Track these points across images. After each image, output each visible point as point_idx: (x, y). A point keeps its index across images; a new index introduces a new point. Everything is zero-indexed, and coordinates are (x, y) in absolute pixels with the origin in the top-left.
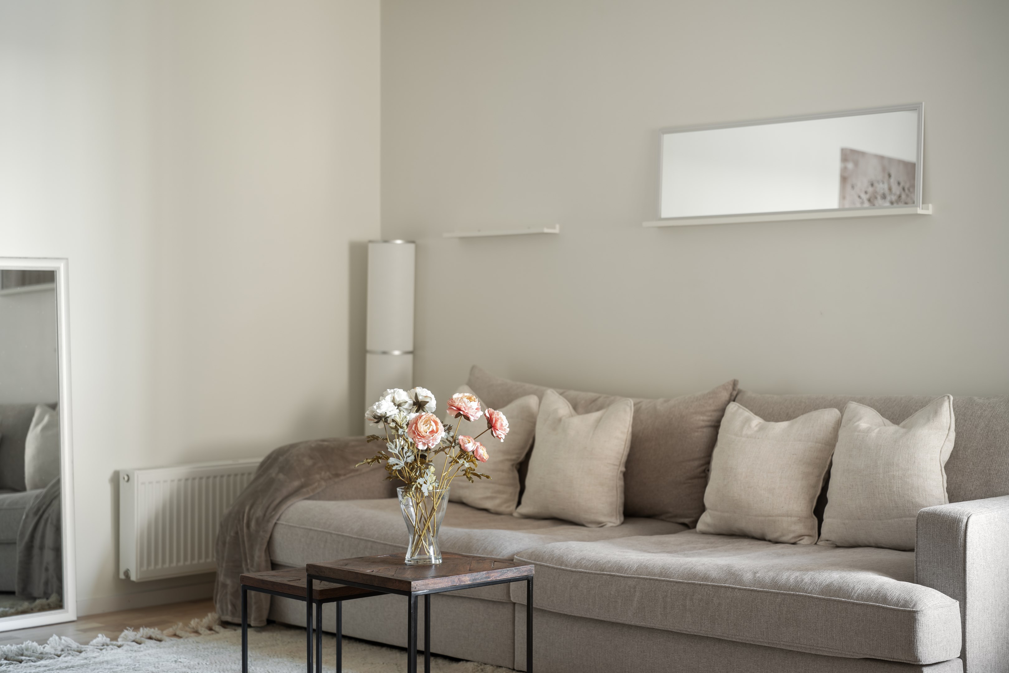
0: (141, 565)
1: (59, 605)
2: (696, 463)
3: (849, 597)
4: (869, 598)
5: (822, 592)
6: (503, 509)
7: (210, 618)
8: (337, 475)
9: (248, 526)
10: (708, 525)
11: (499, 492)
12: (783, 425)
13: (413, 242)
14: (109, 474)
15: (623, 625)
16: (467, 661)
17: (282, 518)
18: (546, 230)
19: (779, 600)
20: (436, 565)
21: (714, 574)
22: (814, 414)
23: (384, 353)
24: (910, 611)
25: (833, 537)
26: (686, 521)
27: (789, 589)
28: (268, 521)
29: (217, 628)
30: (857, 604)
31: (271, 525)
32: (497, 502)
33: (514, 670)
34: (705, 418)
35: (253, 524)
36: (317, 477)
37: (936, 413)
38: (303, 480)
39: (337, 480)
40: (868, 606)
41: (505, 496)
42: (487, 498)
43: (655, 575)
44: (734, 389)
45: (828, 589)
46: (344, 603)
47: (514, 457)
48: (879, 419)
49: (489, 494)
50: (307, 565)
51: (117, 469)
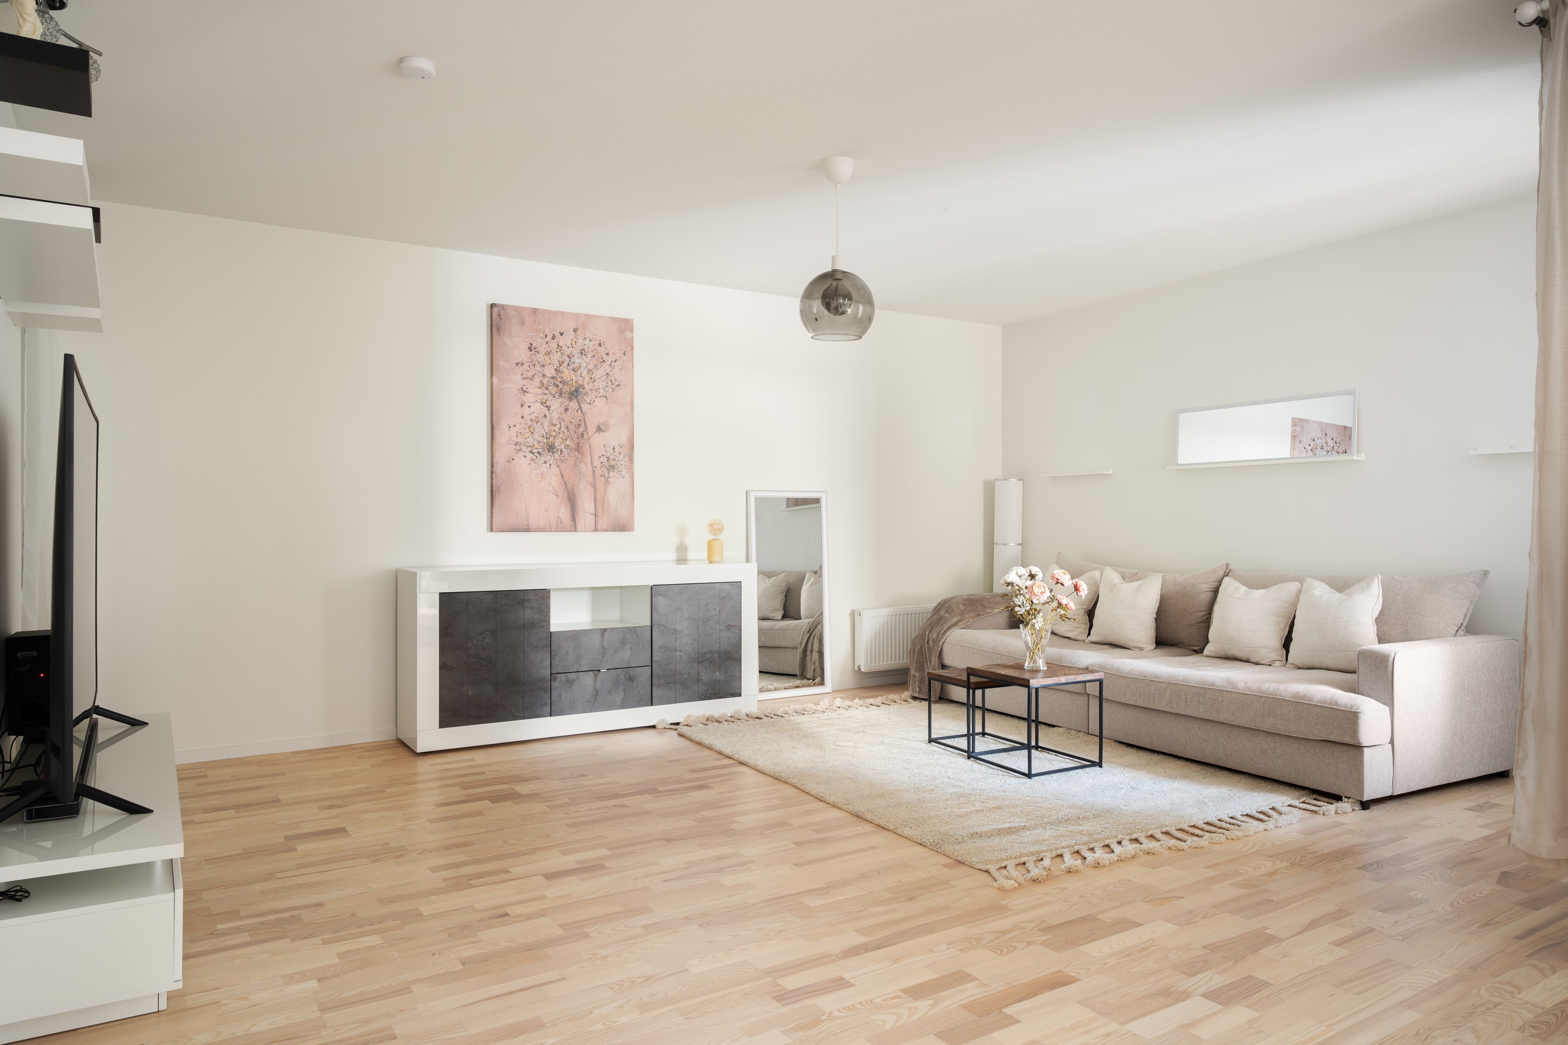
0: (867, 663)
1: (822, 683)
2: (1203, 613)
3: (1311, 701)
4: (1325, 702)
5: (1292, 697)
6: (1078, 638)
7: (906, 695)
8: (979, 615)
9: (928, 643)
10: (1212, 652)
11: (1076, 627)
12: (1263, 591)
13: (1022, 480)
14: (849, 611)
15: (1159, 711)
16: (1059, 727)
17: (947, 639)
18: (1104, 472)
19: (1263, 700)
20: (1043, 671)
21: (1218, 682)
22: (1283, 585)
23: (1005, 544)
24: (1354, 712)
25: (1297, 662)
26: (1196, 648)
27: (1270, 694)
28: (940, 641)
29: (910, 700)
30: (1317, 706)
31: (941, 643)
32: (1075, 633)
33: (1089, 734)
34: (1208, 586)
35: (931, 642)
36: (968, 616)
37: (1369, 586)
38: (959, 617)
39: (979, 618)
40: (1324, 707)
41: (1080, 630)
42: (1069, 631)
43: (1179, 681)
44: (1227, 569)
45: (1296, 696)
46: (987, 690)
47: (1086, 607)
48: (1327, 589)
49: (1070, 628)
50: (967, 667)
51: (854, 608)
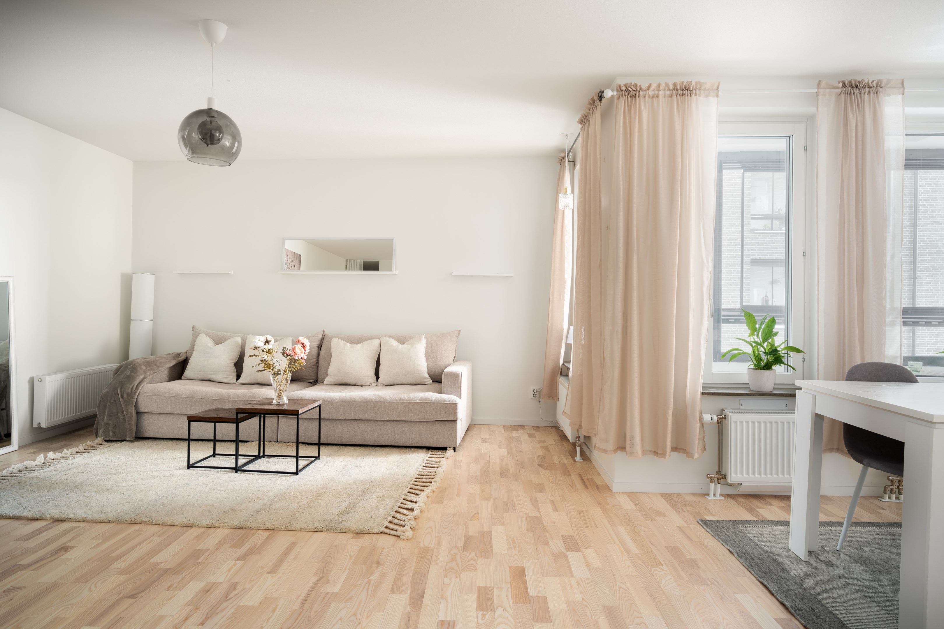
0: (48, 420)
1: (10, 444)
2: (314, 360)
3: (431, 401)
4: (438, 400)
5: (420, 400)
6: (231, 382)
7: (99, 440)
8: (155, 373)
9: (122, 397)
10: (331, 382)
11: (229, 375)
12: (359, 345)
13: (154, 274)
14: (27, 379)
17: (141, 392)
19: (404, 404)
21: (374, 398)
22: (371, 341)
23: (141, 320)
24: (455, 404)
25: (385, 383)
26: (311, 381)
27: (407, 400)
28: (135, 394)
29: (105, 443)
30: (435, 403)
31: (137, 395)
32: (229, 379)
33: (277, 442)
34: (315, 344)
35: (125, 396)
36: (148, 374)
37: (420, 340)
38: (143, 375)
40: (439, 403)
41: (232, 377)
42: (224, 378)
43: (349, 400)
44: (323, 333)
45: (422, 399)
48: (397, 342)
49: (225, 376)
51: (32, 376)
